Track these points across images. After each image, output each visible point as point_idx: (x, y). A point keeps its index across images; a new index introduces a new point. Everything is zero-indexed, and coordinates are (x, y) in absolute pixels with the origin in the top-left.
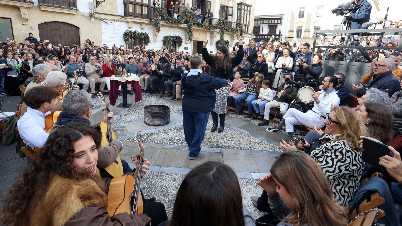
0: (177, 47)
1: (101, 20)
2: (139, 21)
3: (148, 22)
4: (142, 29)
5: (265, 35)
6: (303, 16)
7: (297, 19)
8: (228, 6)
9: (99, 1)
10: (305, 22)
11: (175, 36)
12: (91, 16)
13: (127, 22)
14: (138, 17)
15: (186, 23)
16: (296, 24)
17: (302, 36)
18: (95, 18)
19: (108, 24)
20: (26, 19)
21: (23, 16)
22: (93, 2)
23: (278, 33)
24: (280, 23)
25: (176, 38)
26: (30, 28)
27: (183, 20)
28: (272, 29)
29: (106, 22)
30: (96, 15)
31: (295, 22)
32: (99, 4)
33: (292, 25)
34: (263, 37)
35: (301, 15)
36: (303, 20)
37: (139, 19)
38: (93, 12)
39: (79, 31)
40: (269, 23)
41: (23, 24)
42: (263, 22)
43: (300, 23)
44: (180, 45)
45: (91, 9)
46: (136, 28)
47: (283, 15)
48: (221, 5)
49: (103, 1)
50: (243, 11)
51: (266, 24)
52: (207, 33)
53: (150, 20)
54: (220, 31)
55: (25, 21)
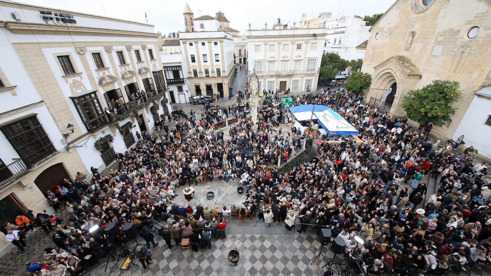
0: (130, 130)
1: (76, 146)
3: (108, 127)
4: (104, 133)
5: (172, 80)
6: (195, 62)
7: (192, 64)
8: (148, 78)
9: (67, 134)
10: (198, 66)
11: (126, 123)
12: (67, 148)
17: (199, 77)
18: (71, 148)
19: (82, 146)
22: (62, 136)
23: (181, 77)
24: (181, 70)
27: (131, 112)
28: (176, 73)
31: (191, 66)
32: (69, 136)
33: (189, 68)
34: (171, 81)
35: (193, 61)
36: (196, 64)
37: (103, 128)
38: (67, 145)
39: (62, 165)
40: (172, 70)
41: (25, 189)
42: (167, 69)
43: (194, 66)
45: (64, 144)
47: (181, 63)
48: (143, 80)
49: (71, 133)
50: (158, 77)
51: (170, 70)
52: (143, 108)
53: (109, 125)
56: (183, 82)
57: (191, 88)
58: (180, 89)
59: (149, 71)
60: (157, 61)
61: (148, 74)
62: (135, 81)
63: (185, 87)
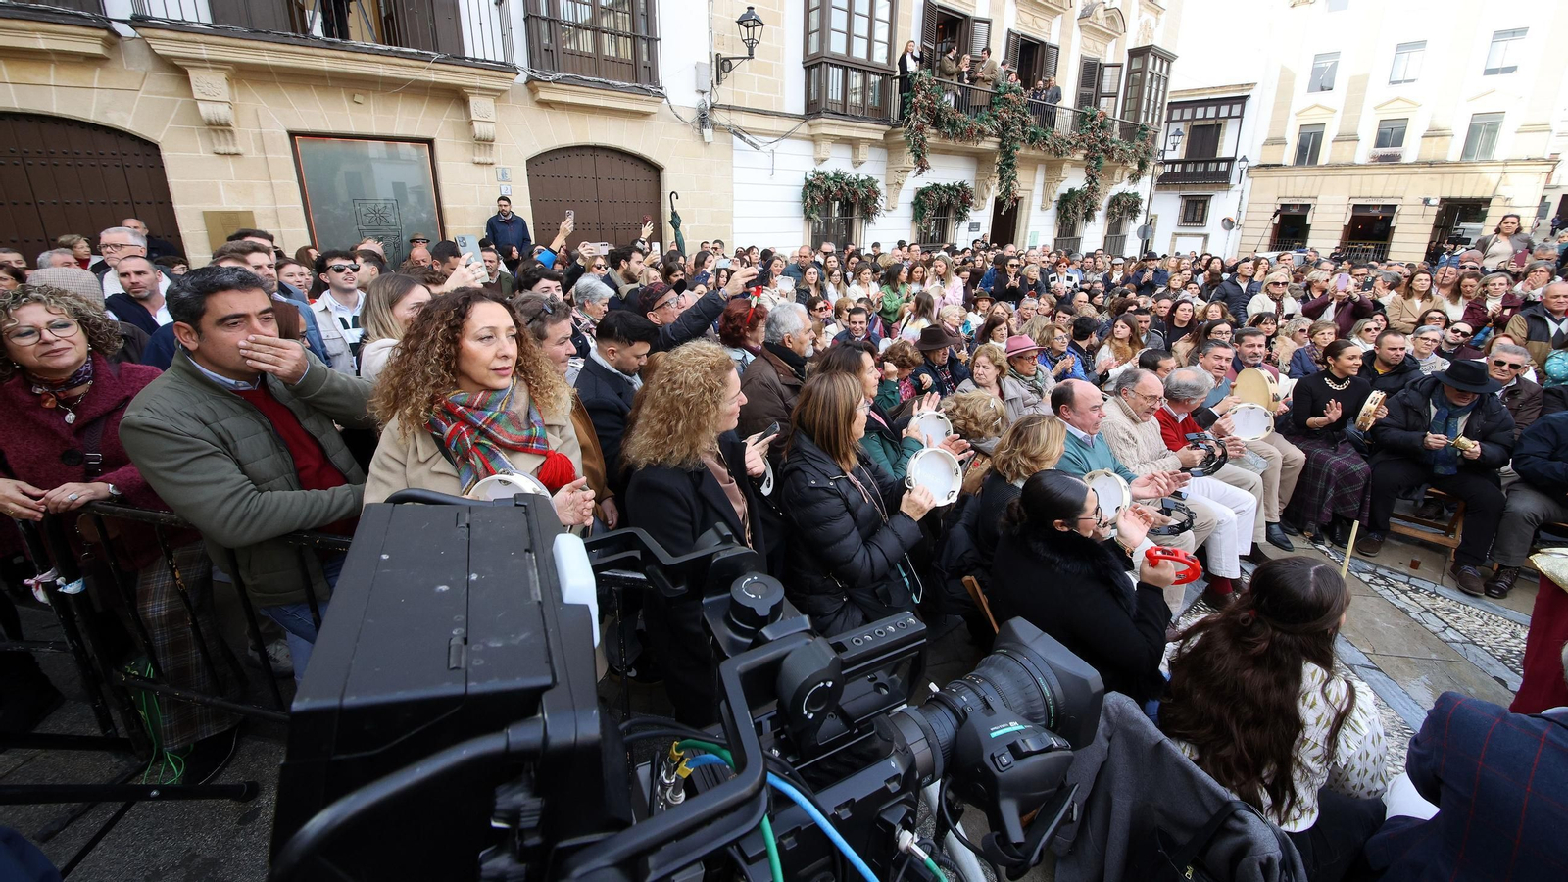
0: (951, 226)
1: (739, 133)
2: (854, 134)
3: (880, 137)
4: (857, 163)
5: (1173, 162)
6: (1328, 89)
7: (1303, 98)
8: (1102, 61)
9: (727, 59)
10: (1339, 107)
11: (951, 185)
12: (703, 119)
13: (814, 139)
14: (855, 118)
15: (999, 137)
16: (1296, 114)
17: (1322, 160)
18: (715, 126)
19: (758, 148)
20: (491, 138)
21: (480, 129)
22: (708, 62)
23: (1226, 152)
24: (1241, 116)
25: (955, 193)
26: (500, 177)
27: (994, 123)
28: (1204, 139)
29: (752, 144)
30: (720, 117)
31: (1295, 107)
32: (730, 70)
33: (1281, 120)
34: (1173, 168)
35: (1322, 83)
36: (1334, 99)
37: (858, 124)
38: (709, 105)
39: (659, 181)
40: (1193, 118)
41: (477, 159)
43: (1318, 110)
44: (961, 217)
45: (703, 92)
46: (838, 162)
47: (1251, 86)
48: (1082, 57)
49: (744, 58)
50: (1149, 76)
51: (1181, 120)
52: (1036, 169)
53: (887, 128)
54: (1086, 156)
55: (482, 147)
56: (1222, 180)
57: (1251, 216)
58: (1194, 212)
59: (1121, 30)
60: (1163, 16)
61: (1112, 45)
62: (1052, 39)
63: (1221, 205)
